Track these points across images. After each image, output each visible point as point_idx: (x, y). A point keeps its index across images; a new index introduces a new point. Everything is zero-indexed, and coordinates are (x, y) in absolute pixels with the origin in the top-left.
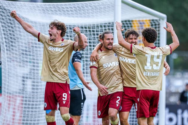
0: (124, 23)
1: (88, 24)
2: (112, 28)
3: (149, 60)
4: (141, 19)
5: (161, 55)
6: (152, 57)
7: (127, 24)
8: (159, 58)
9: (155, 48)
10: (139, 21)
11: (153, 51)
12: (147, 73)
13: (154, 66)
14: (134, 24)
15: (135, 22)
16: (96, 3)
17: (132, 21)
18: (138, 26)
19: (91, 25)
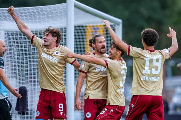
0: (77, 28)
1: (39, 30)
2: (65, 34)
3: (147, 63)
4: (95, 25)
5: (161, 59)
6: (151, 61)
7: (80, 29)
8: (158, 62)
9: (153, 51)
10: (93, 26)
11: (152, 55)
12: (145, 78)
13: (153, 70)
14: (87, 29)
15: (88, 28)
16: (47, 8)
17: (86, 26)
18: (92, 32)
19: (42, 31)
